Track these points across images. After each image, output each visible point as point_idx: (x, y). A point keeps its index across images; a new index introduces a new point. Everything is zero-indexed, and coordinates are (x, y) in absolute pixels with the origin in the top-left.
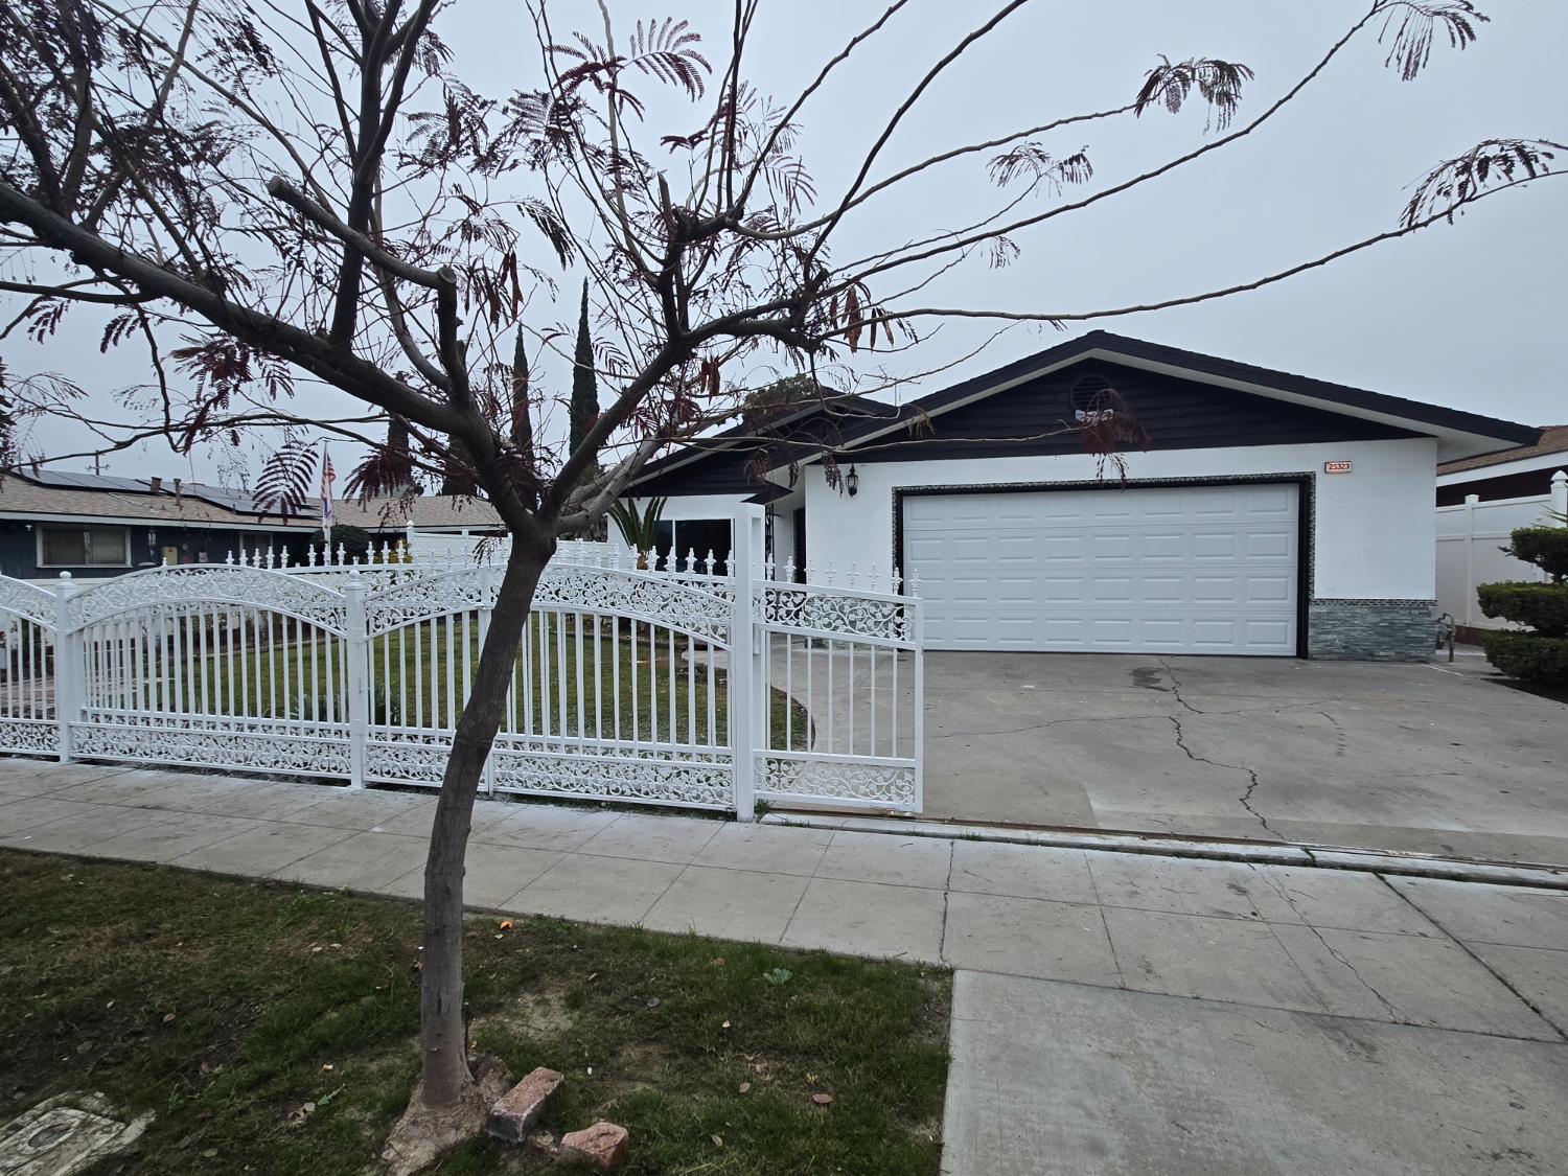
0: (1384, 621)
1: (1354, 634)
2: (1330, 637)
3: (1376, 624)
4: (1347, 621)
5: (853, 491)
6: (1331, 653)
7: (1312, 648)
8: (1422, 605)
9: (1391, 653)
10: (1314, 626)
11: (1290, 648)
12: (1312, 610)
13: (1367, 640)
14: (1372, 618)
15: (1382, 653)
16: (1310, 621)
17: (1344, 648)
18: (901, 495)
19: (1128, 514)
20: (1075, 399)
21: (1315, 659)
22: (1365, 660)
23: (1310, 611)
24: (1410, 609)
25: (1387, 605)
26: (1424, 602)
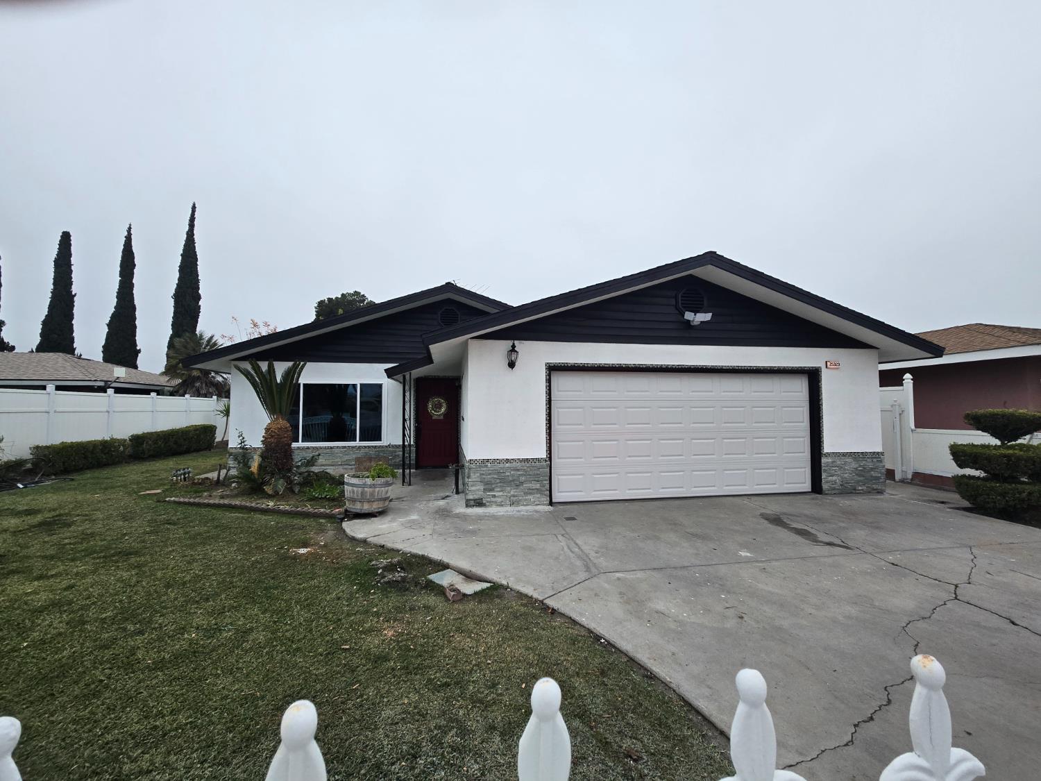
0: (860, 466)
1: (846, 475)
2: (834, 478)
3: (856, 469)
4: (842, 467)
5: (512, 365)
6: (834, 489)
7: (825, 486)
8: (876, 456)
9: (864, 488)
10: (825, 471)
11: (807, 486)
12: (824, 460)
13: (853, 480)
14: (854, 465)
15: (860, 488)
16: (823, 468)
17: (841, 485)
18: (553, 369)
19: (712, 392)
20: (682, 304)
21: (827, 494)
22: (851, 493)
23: (822, 461)
24: (872, 458)
25: (861, 456)
26: (878, 453)
